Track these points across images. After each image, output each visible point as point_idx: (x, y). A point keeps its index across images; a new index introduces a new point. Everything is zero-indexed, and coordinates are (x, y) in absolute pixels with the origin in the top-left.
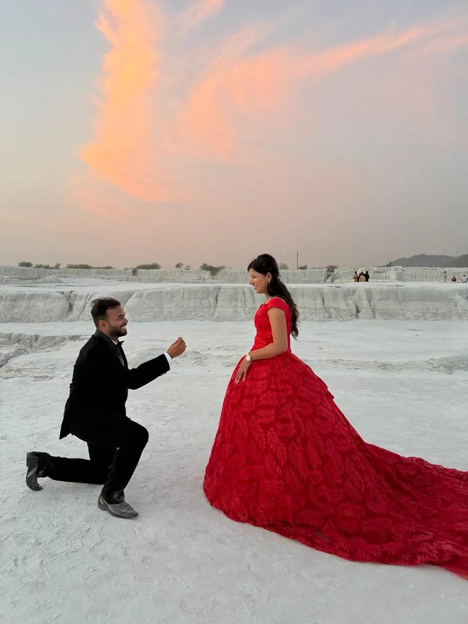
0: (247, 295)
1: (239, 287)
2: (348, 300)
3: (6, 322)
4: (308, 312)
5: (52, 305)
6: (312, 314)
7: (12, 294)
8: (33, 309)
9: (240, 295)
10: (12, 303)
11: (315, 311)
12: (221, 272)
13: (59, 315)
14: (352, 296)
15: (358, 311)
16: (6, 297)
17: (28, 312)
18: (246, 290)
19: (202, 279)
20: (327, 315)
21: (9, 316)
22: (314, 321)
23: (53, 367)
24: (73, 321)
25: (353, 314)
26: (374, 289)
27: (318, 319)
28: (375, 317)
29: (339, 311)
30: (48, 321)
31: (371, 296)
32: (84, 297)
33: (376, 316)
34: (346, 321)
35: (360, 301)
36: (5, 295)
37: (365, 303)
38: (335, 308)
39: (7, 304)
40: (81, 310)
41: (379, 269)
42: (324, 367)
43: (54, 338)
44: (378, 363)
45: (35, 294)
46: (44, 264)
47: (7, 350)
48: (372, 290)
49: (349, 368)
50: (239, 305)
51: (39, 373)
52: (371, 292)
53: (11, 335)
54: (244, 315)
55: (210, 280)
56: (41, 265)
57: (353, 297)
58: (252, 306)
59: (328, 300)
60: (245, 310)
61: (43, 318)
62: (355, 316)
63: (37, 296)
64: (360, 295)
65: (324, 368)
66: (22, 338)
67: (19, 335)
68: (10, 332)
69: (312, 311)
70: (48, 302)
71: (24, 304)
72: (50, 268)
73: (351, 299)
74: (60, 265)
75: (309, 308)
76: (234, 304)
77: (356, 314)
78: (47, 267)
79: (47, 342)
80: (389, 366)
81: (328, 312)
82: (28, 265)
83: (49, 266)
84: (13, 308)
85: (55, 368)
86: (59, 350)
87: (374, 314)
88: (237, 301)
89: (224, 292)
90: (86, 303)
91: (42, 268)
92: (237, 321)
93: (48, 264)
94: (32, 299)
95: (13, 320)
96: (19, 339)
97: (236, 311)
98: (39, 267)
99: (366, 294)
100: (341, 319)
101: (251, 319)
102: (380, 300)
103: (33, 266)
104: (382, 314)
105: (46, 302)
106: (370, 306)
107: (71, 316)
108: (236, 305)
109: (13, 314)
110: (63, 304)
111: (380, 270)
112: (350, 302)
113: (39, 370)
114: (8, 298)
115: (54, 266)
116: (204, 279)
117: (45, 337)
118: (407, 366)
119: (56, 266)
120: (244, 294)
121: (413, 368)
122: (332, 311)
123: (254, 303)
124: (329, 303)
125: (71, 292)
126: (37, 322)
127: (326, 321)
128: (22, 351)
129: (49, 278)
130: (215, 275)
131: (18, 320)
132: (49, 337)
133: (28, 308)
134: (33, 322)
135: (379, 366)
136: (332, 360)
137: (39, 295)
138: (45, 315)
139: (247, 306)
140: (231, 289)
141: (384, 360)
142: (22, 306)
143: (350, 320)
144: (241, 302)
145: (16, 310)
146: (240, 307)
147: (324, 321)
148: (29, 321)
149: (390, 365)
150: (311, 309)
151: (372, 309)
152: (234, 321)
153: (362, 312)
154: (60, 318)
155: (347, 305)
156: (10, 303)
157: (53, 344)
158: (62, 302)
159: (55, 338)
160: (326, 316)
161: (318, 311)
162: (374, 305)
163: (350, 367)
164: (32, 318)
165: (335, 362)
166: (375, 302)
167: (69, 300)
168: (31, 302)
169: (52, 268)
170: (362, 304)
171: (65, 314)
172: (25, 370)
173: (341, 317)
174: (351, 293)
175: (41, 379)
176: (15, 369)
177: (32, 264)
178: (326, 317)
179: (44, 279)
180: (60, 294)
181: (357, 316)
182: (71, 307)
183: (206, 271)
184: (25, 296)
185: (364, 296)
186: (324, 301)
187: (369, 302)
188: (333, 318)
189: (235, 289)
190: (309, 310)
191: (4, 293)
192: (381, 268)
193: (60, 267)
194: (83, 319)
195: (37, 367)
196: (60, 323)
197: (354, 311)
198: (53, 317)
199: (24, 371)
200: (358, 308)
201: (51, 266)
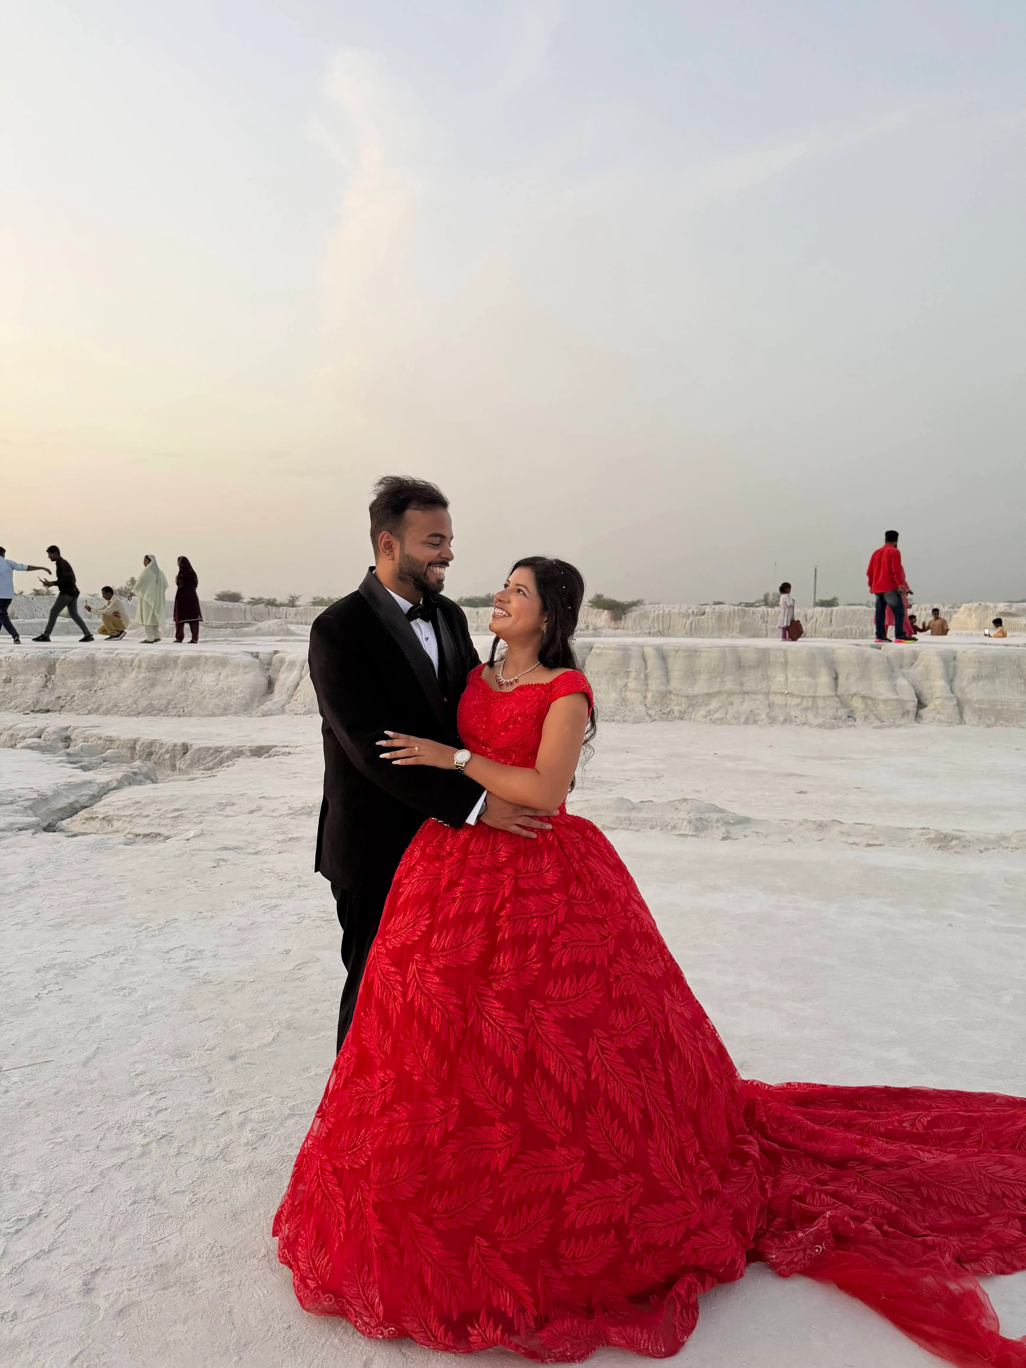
0: (650, 662)
1: (634, 644)
2: (896, 678)
3: (135, 715)
4: (798, 705)
5: (230, 679)
6: (806, 709)
7: (152, 656)
8: (192, 688)
9: (635, 665)
10: (152, 675)
11: (813, 701)
12: (633, 615)
13: (244, 701)
14: (909, 668)
15: (921, 705)
16: (140, 661)
17: (183, 693)
18: (650, 652)
19: (591, 627)
20: (842, 712)
21: (143, 703)
22: (810, 725)
23: (177, 814)
24: (271, 715)
25: (908, 712)
26: (964, 652)
27: (821, 720)
28: (962, 721)
29: (874, 704)
30: (222, 715)
31: (955, 668)
32: (298, 664)
33: (966, 718)
34: (889, 727)
35: (928, 679)
36: (137, 658)
37: (939, 684)
38: (863, 697)
39: (142, 675)
40: (289, 693)
41: (1011, 607)
42: (790, 836)
43: (218, 750)
44: (929, 833)
45: (200, 657)
46: (266, 597)
47: (109, 773)
48: (959, 654)
49: (854, 843)
50: (632, 684)
51: (145, 825)
52: (955, 658)
53: (136, 741)
54: (643, 709)
55: (611, 631)
56: (261, 599)
57: (911, 671)
58: (663, 688)
59: (848, 676)
60: (646, 697)
61: (211, 706)
62: (912, 716)
63: (203, 660)
64: (926, 667)
65: (789, 840)
66: (157, 749)
67: (152, 743)
68: (134, 736)
69: (807, 703)
70: (224, 674)
71: (176, 676)
72: (276, 606)
73: (904, 675)
74: (297, 598)
75: (798, 696)
76: (620, 683)
77: (917, 713)
78: (271, 603)
79: (204, 758)
80: (954, 842)
81: (844, 704)
82: (234, 598)
83: (275, 600)
84: (153, 685)
85: (181, 816)
86: (214, 776)
87: (961, 713)
88: (628, 677)
89: (600, 655)
90: (301, 678)
91: (262, 606)
92: (624, 721)
93: (274, 597)
94: (191, 667)
95: (150, 711)
96: (149, 751)
97: (624, 699)
98: (255, 602)
99: (941, 664)
100: (877, 723)
101: (657, 717)
102: (977, 678)
103: (245, 601)
104: (980, 713)
105: (220, 674)
106: (952, 692)
107: (268, 705)
108: (625, 686)
109: (152, 699)
110: (254, 678)
111: (1013, 610)
112: (902, 682)
113: (146, 821)
114: (144, 665)
115: (287, 602)
116: (595, 629)
117: (200, 749)
118: (1004, 843)
119: (290, 601)
120: (645, 661)
121: (1017, 849)
122: (857, 703)
123: (668, 681)
124: (849, 684)
125: (276, 652)
126: (198, 715)
127: (839, 727)
128: (141, 778)
129: (265, 625)
130: (621, 619)
131: (162, 711)
132: (209, 749)
133: (183, 685)
134: (190, 716)
135: (930, 841)
136: (814, 822)
137: (207, 659)
138: (216, 701)
139: (650, 687)
140: (616, 649)
141: (947, 827)
142: (171, 680)
143: (899, 726)
144: (636, 679)
145: (158, 690)
146: (635, 690)
147: (832, 727)
148: (183, 714)
149: (958, 838)
150: (803, 697)
151: (955, 702)
152: (618, 722)
153: (931, 706)
154: (247, 708)
155: (894, 688)
156: (147, 674)
157: (215, 764)
158: (252, 673)
159: (222, 751)
160: (839, 714)
161: (820, 703)
162: (963, 691)
163: (856, 840)
164: (190, 708)
165: (821, 826)
166: (964, 684)
167: (268, 669)
168: (190, 674)
169: (282, 605)
170: (931, 688)
171: (257, 699)
172: (119, 818)
173: (878, 718)
174: (906, 661)
175: (147, 839)
176: (101, 816)
177: (243, 596)
178: (840, 717)
179: (255, 627)
180: (249, 658)
181: (917, 716)
182: (271, 684)
183: (601, 610)
184: (179, 661)
185: (938, 669)
186: (836, 678)
187: (951, 681)
188: (858, 720)
189: (625, 650)
190: (798, 700)
191: (137, 654)
192: (1015, 605)
193: (297, 603)
194: (291, 711)
195: (145, 813)
196: (245, 718)
197: (912, 705)
198: (231, 706)
199: (119, 820)
200: (922, 698)
201: (279, 600)
